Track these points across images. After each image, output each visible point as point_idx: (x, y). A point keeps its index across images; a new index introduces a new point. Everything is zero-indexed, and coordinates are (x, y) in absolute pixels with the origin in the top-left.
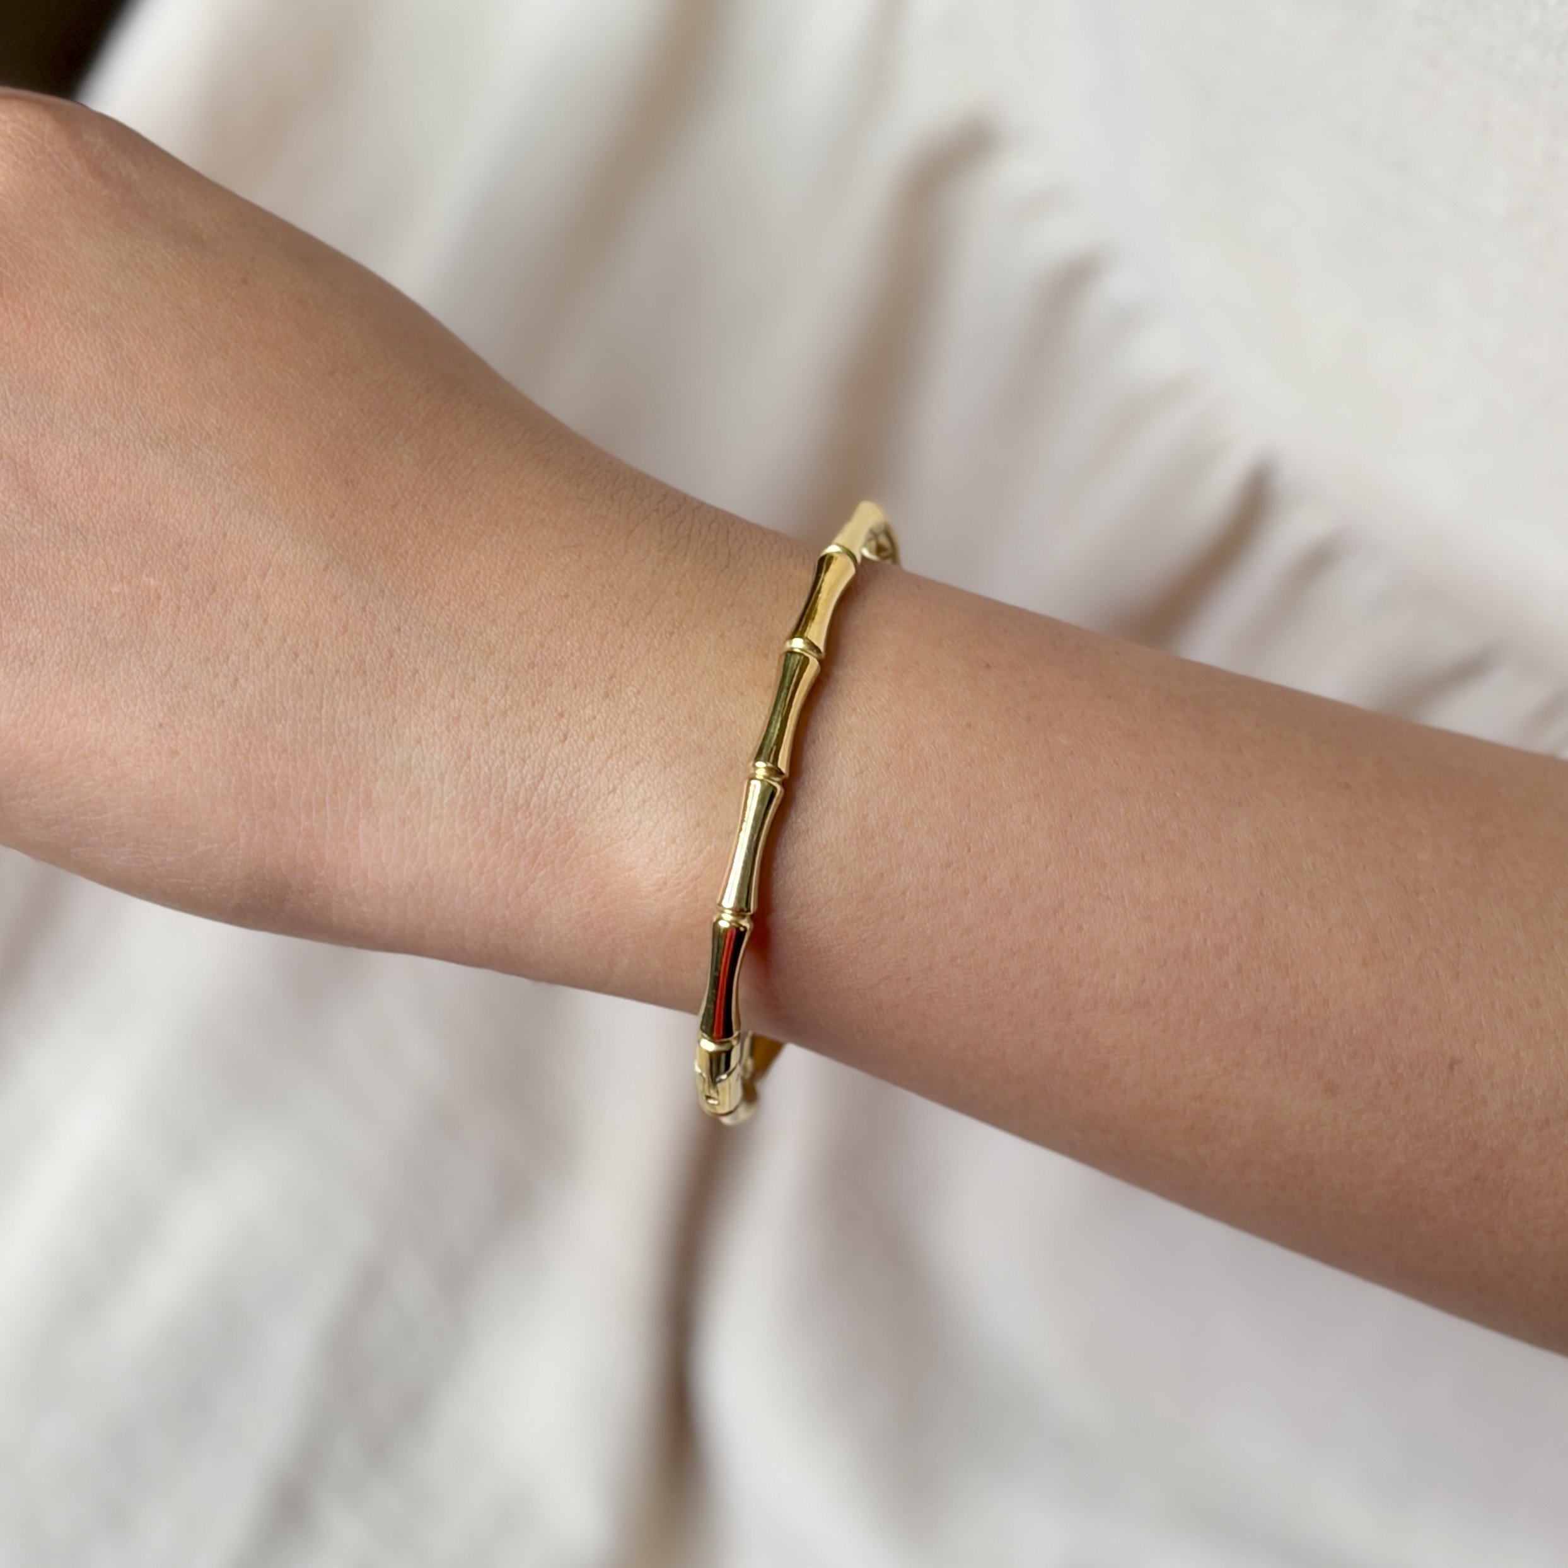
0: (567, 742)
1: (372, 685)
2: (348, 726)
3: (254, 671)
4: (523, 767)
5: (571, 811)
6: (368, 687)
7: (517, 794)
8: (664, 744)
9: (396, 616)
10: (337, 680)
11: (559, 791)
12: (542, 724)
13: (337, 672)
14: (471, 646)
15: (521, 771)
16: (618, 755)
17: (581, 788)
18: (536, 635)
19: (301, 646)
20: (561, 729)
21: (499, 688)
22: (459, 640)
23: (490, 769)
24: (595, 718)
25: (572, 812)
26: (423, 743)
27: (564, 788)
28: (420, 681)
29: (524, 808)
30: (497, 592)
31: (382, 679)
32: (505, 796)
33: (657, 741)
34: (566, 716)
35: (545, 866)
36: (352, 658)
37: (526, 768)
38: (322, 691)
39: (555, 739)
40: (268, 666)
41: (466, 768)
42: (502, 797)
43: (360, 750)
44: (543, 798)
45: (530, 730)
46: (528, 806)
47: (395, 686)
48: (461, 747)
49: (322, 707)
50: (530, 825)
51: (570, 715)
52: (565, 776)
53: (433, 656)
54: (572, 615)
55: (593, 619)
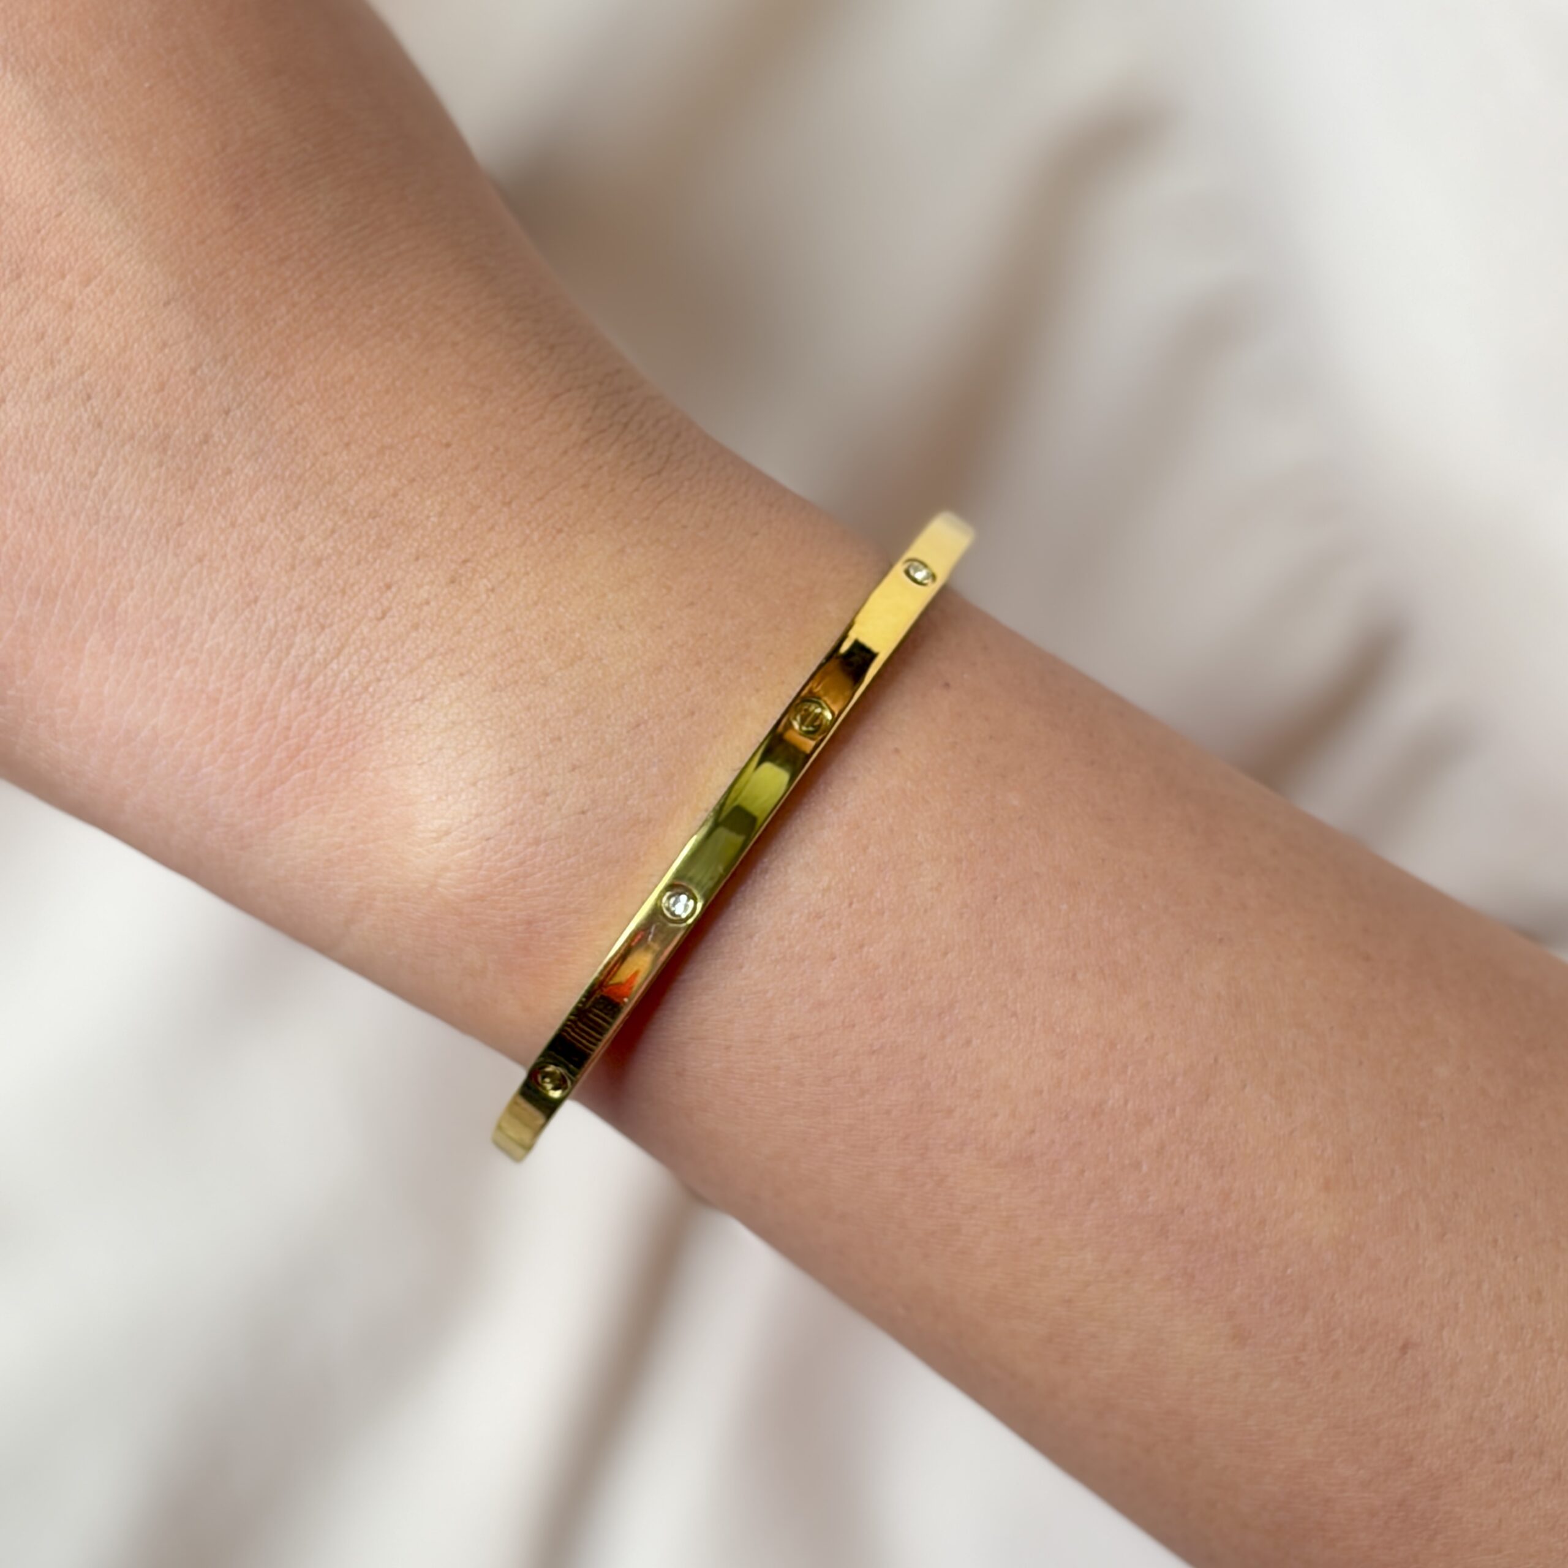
0: (383, 623)
1: (168, 469)
2: (120, 509)
3: (29, 396)
4: (319, 634)
5: (360, 709)
6: (164, 468)
7: (300, 665)
8: (502, 661)
9: (231, 396)
10: (127, 448)
11: (353, 681)
12: (360, 590)
13: (132, 437)
14: (308, 465)
15: (314, 639)
16: (440, 658)
17: (382, 683)
18: (393, 479)
19: (99, 388)
20: (381, 604)
21: (323, 527)
22: (297, 452)
23: (277, 624)
24: (428, 603)
25: (361, 711)
26: (206, 563)
27: (361, 678)
28: (229, 485)
29: (303, 686)
30: (365, 409)
31: (184, 467)
32: (285, 663)
33: (494, 655)
34: (394, 589)
35: (305, 767)
36: (156, 426)
37: (322, 637)
38: (104, 454)
39: (371, 613)
40: (48, 397)
41: (247, 613)
42: (280, 663)
43: (125, 544)
44: (330, 681)
45: (343, 592)
46: (308, 687)
47: (196, 482)
48: (250, 585)
49: (96, 474)
50: (305, 710)
51: (399, 589)
52: (368, 662)
53: (257, 459)
54: (445, 471)
55: (469, 484)
